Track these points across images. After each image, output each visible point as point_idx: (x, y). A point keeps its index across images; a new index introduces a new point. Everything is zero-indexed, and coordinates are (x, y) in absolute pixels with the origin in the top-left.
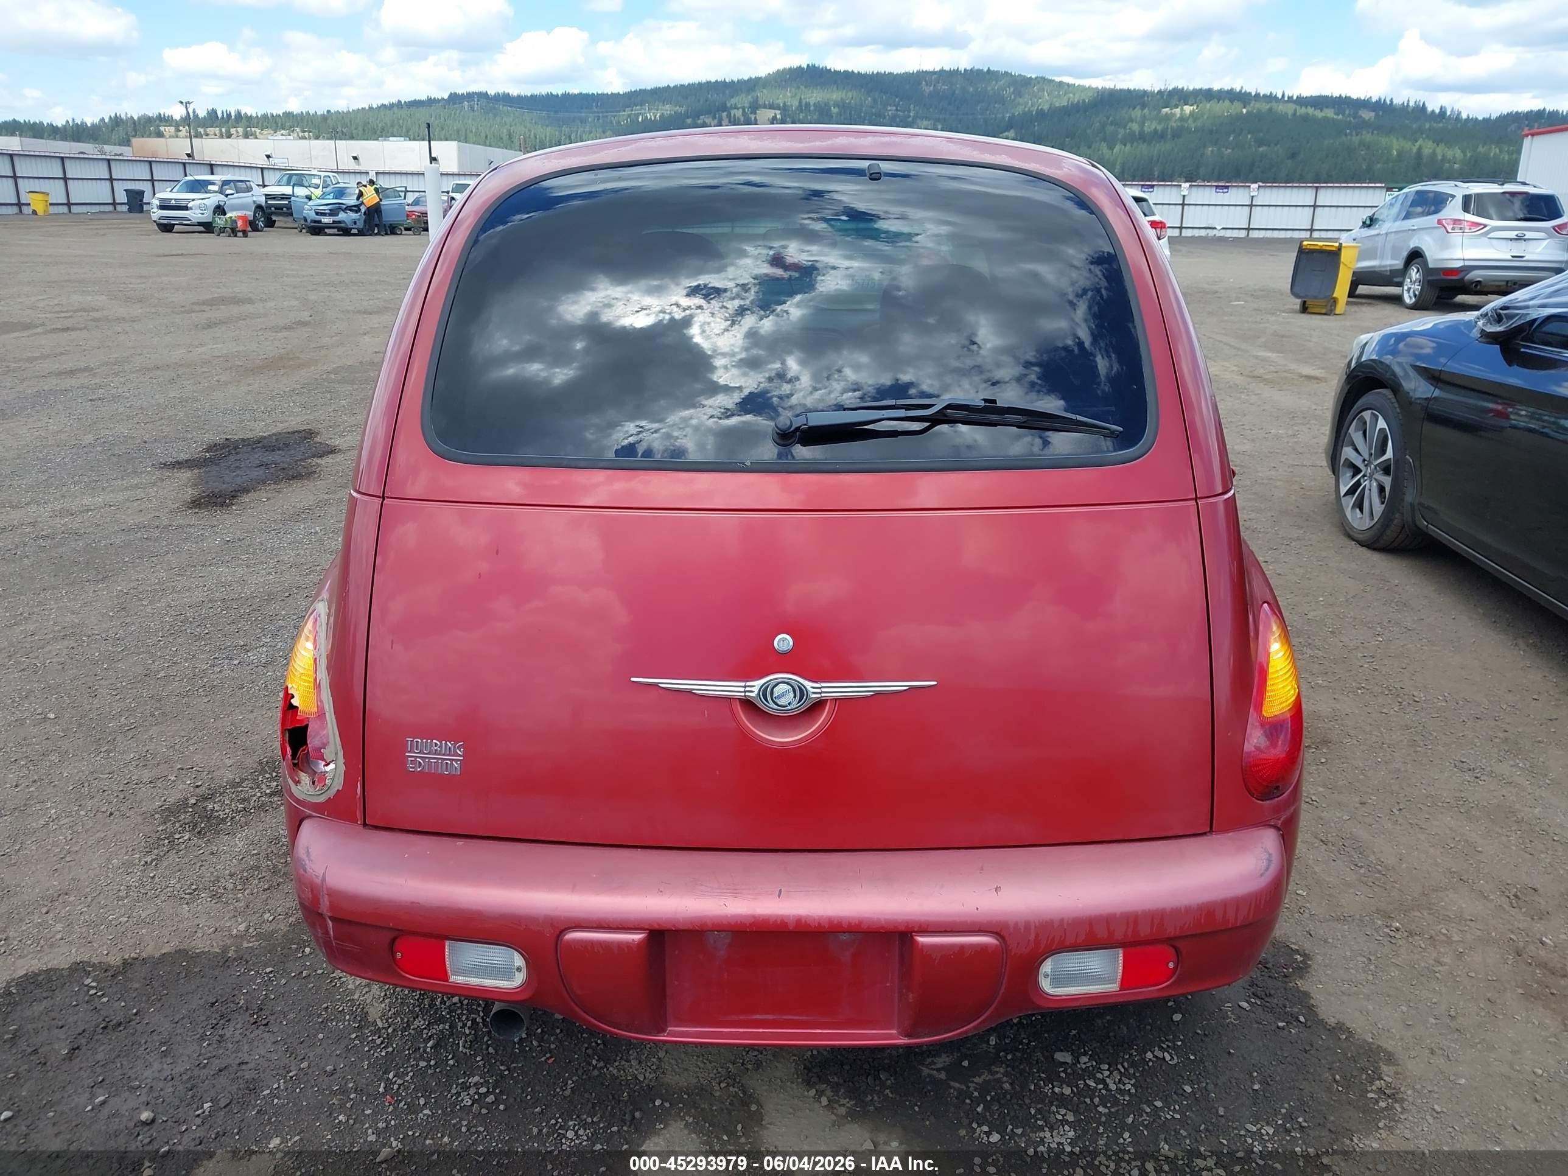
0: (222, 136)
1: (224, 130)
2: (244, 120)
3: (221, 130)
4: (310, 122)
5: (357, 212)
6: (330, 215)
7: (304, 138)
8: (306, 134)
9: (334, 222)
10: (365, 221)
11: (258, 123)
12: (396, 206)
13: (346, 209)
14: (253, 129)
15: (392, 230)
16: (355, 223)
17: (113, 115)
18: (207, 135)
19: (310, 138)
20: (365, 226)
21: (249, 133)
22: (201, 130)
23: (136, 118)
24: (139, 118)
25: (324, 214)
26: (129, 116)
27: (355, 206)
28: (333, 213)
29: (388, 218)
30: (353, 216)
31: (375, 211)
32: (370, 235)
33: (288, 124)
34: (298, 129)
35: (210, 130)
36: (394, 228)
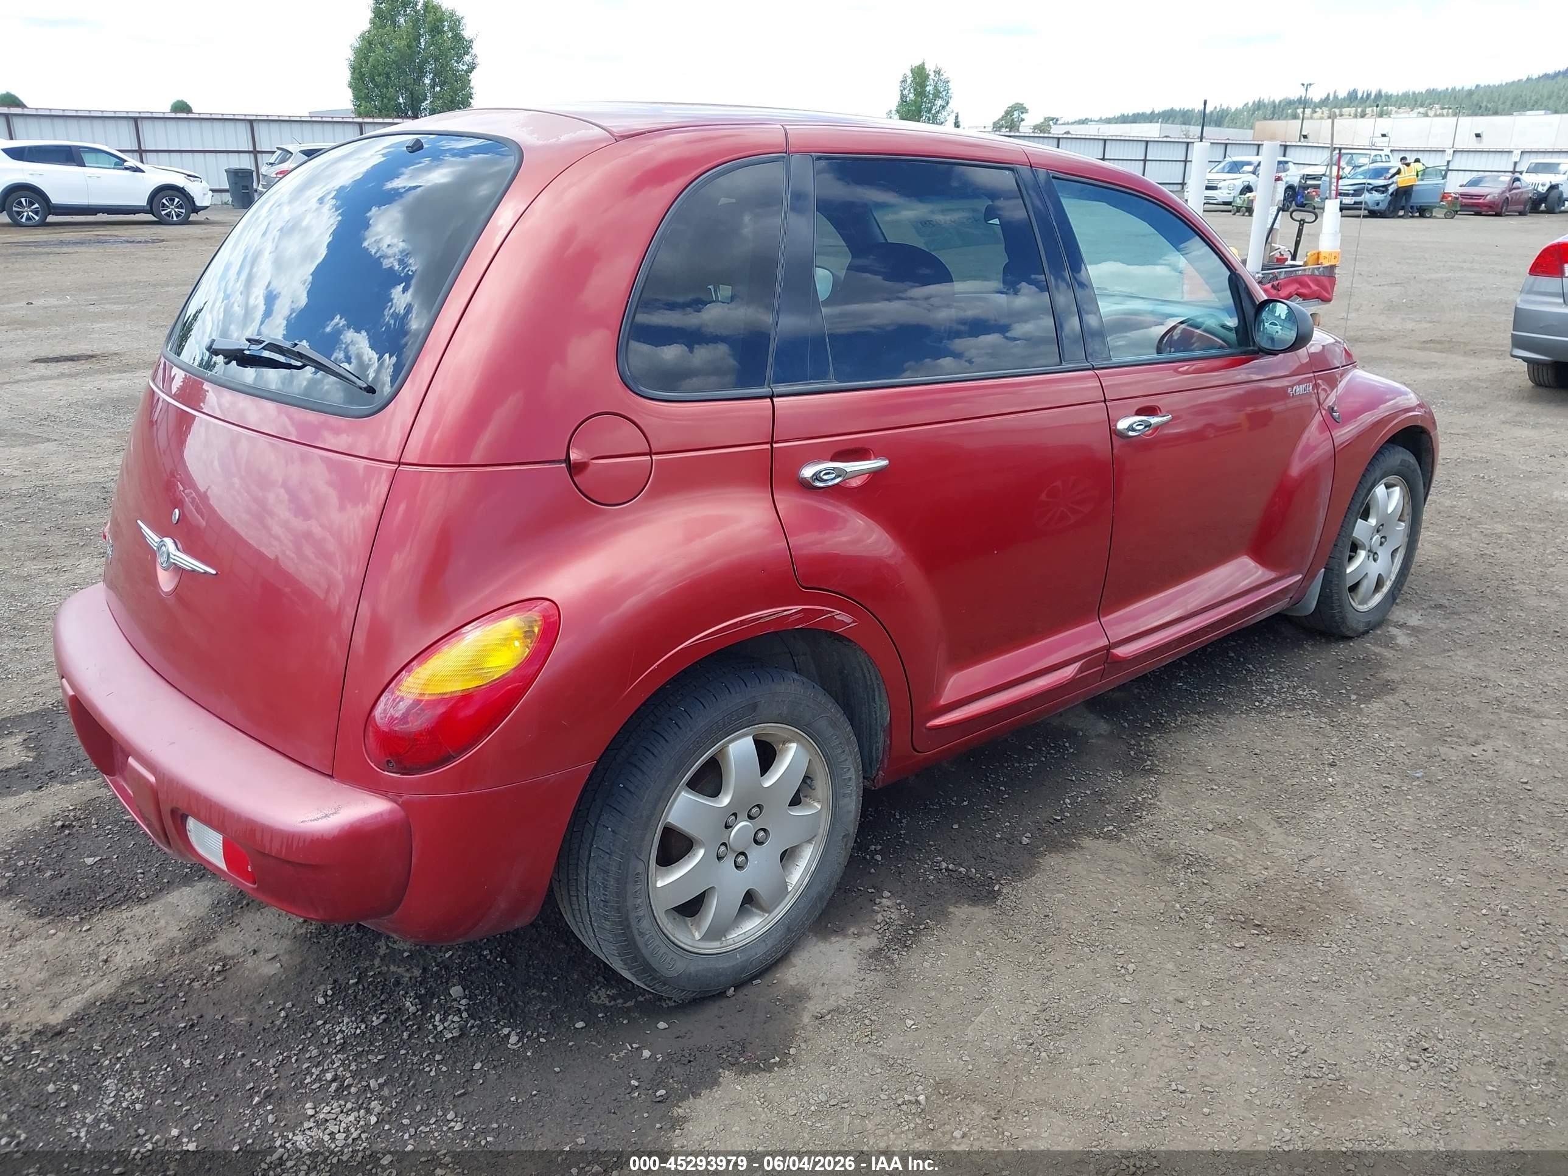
0: (1356, 116)
1: (1359, 110)
2: (1383, 99)
3: (1356, 110)
4: (1452, 98)
5: (1383, 192)
6: (1353, 195)
7: (1442, 115)
8: (1445, 111)
9: (1355, 203)
10: (1390, 203)
11: (1397, 101)
12: (1431, 187)
13: (1372, 189)
14: (1390, 108)
15: (1423, 212)
16: (1378, 204)
17: (1257, 100)
18: (1341, 115)
19: (1448, 115)
20: (1389, 207)
21: (1385, 112)
22: (1337, 111)
23: (1277, 102)
24: (1280, 102)
25: (1347, 195)
26: (1271, 100)
27: (1383, 186)
28: (1357, 193)
29: (1415, 200)
30: (1377, 196)
31: (1404, 193)
32: (1393, 217)
33: (1428, 101)
34: (1437, 106)
35: (1346, 110)
36: (1424, 210)
